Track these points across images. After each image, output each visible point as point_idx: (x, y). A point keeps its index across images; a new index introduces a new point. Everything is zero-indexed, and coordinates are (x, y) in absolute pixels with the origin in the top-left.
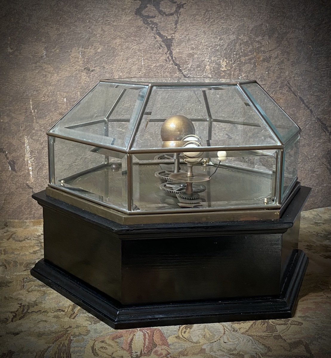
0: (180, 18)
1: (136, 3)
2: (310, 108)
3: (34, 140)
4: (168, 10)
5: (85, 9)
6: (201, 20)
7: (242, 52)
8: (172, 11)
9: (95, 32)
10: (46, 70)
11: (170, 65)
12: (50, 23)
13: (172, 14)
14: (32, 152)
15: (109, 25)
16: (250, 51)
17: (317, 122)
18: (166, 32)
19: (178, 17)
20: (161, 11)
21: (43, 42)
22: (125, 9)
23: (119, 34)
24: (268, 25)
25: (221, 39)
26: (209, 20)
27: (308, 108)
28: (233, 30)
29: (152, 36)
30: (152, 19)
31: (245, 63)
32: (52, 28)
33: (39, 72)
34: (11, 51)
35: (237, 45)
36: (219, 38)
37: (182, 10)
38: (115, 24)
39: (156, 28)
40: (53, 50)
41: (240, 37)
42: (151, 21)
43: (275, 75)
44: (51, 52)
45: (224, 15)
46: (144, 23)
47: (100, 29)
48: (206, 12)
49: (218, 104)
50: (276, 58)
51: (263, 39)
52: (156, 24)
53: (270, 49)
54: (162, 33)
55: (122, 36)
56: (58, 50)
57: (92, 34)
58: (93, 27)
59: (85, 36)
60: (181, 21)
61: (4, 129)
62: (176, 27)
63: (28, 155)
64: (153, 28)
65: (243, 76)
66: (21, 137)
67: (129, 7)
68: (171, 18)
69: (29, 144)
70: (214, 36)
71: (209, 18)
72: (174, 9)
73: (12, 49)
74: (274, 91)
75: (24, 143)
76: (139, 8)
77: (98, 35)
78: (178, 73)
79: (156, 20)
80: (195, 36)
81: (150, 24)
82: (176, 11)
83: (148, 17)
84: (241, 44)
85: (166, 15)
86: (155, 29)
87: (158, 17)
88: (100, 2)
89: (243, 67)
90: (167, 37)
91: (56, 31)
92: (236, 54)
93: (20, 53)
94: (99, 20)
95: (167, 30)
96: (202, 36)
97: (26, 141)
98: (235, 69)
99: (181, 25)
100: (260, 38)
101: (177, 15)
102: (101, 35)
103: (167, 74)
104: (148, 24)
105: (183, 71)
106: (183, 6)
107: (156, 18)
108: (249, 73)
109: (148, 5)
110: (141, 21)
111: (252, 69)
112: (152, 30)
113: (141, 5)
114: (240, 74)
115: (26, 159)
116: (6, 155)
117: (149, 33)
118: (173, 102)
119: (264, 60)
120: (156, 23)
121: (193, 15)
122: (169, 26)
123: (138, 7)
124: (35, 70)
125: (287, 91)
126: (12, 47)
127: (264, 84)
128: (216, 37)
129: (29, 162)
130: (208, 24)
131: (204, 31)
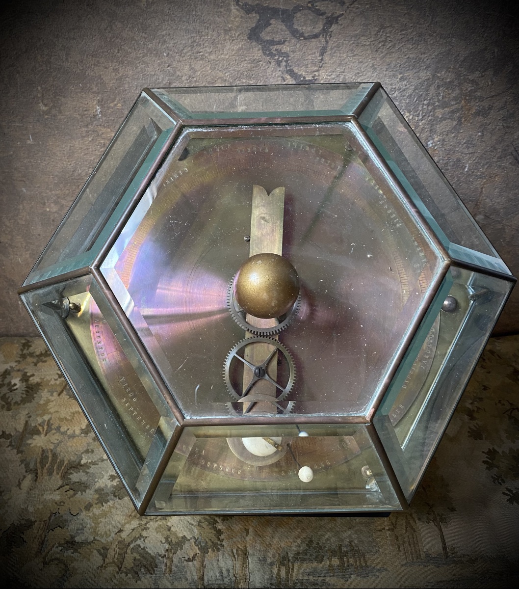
0: (330, 43)
1: (250, 18)
4: (309, 29)
5: (159, 33)
6: (370, 45)
7: (439, 101)
8: (317, 31)
9: (178, 73)
10: (104, 136)
12: (102, 60)
13: (316, 36)
15: (202, 59)
16: (455, 99)
18: (304, 68)
19: (327, 42)
20: (297, 31)
21: (93, 92)
22: (230, 30)
23: (220, 74)
24: (496, 50)
25: (402, 79)
26: (383, 45)
28: (428, 62)
29: (278, 77)
30: (279, 47)
31: (443, 119)
32: (106, 68)
33: (93, 140)
34: (45, 109)
35: (432, 88)
36: (400, 76)
37: (334, 27)
38: (212, 57)
39: (286, 61)
40: (112, 105)
41: (439, 75)
42: (276, 50)
43: (494, 138)
44: (109, 108)
45: (415, 33)
46: (265, 54)
47: (187, 67)
48: (381, 29)
50: (502, 108)
51: (482, 76)
52: (287, 55)
53: (493, 94)
54: (296, 70)
55: (225, 78)
56: (119, 105)
57: (173, 75)
58: (175, 64)
59: (163, 79)
60: (332, 49)
62: (322, 60)
64: (281, 61)
65: (436, 139)
67: (238, 27)
68: (314, 43)
70: (391, 73)
71: (385, 41)
72: (320, 27)
73: (46, 105)
74: (487, 163)
76: (256, 27)
77: (184, 78)
79: (285, 48)
80: (355, 75)
81: (275, 55)
82: (323, 29)
83: (272, 42)
84: (439, 87)
85: (305, 39)
86: (284, 64)
87: (289, 42)
88: (184, 19)
89: (438, 126)
90: (304, 78)
91: (114, 74)
92: (428, 105)
93: (60, 112)
94: (184, 51)
95: (306, 66)
96: (369, 73)
98: (423, 129)
99: (332, 56)
100: (477, 74)
101: (326, 38)
102: (190, 77)
104: (272, 55)
106: (337, 20)
107: (287, 43)
108: (447, 135)
109: (272, 21)
110: (259, 50)
111: (454, 128)
112: (279, 66)
113: (259, 21)
114: (430, 136)
117: (272, 71)
119: (478, 113)
120: (285, 53)
121: (356, 36)
122: (310, 57)
123: (254, 25)
124: (87, 136)
125: (510, 163)
126: (45, 102)
127: (472, 153)
128: (394, 76)
130: (382, 52)
131: (373, 65)
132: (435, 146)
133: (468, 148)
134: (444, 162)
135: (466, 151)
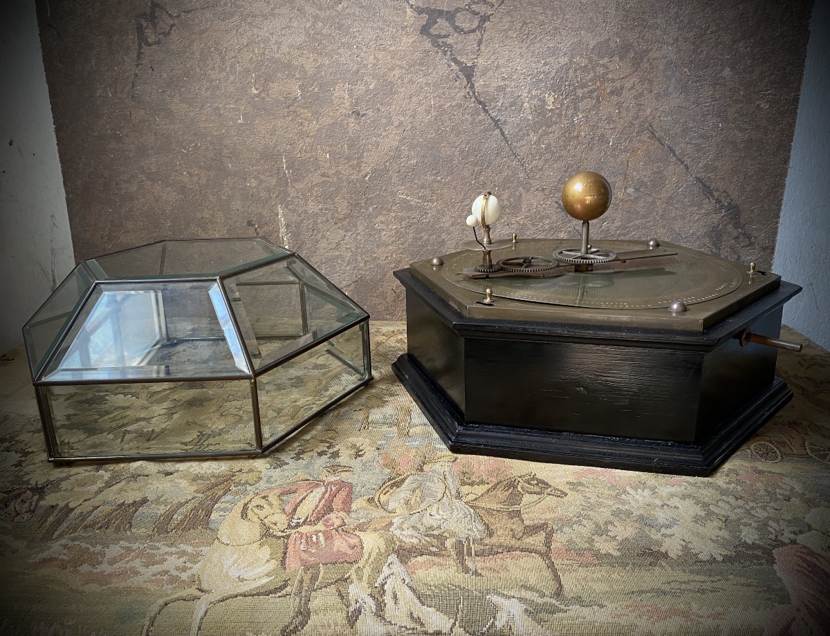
0: (485, 36)
1: (421, 18)
2: (685, 163)
3: (290, 210)
4: (468, 25)
5: (351, 30)
6: (516, 37)
7: (578, 82)
8: (474, 27)
9: (365, 62)
10: (302, 116)
11: (472, 104)
12: (305, 52)
13: (473, 31)
14: (287, 226)
15: (384, 50)
16: (591, 80)
17: (696, 184)
18: (465, 56)
19: (482, 35)
20: (458, 27)
21: (296, 79)
22: (406, 27)
23: (398, 62)
24: (618, 41)
25: (545, 64)
26: (527, 37)
27: (682, 163)
28: (564, 50)
29: (445, 64)
30: (445, 40)
31: (583, 98)
32: (307, 58)
33: (292, 119)
34: (256, 92)
35: (571, 71)
36: (543, 62)
37: (487, 24)
38: (392, 49)
39: (451, 51)
40: (310, 89)
41: (575, 60)
42: (442, 42)
43: (630, 114)
44: (308, 92)
45: (551, 28)
46: (433, 45)
47: (372, 57)
48: (524, 25)
49: (543, 158)
50: (631, 89)
51: (610, 61)
52: (450, 46)
53: (622, 76)
54: (459, 58)
55: (402, 65)
56: (316, 89)
57: (361, 64)
58: (362, 55)
59: (353, 66)
60: (486, 41)
61: (252, 196)
62: (479, 49)
63: (283, 230)
64: (446, 51)
65: (580, 116)
66: (273, 206)
67: (412, 25)
68: (472, 36)
69: (284, 215)
70: (536, 60)
71: (528, 34)
72: (476, 23)
73: (257, 89)
74: (628, 138)
75: (277, 215)
76: (426, 25)
77: (369, 66)
78: (483, 114)
79: (450, 41)
80: (507, 61)
81: (442, 46)
82: (479, 25)
83: (439, 36)
84: (576, 70)
85: (465, 33)
86: (449, 53)
87: (452, 35)
88: (371, 19)
89: (580, 104)
90: (466, 64)
91: (313, 63)
92: (569, 85)
93: (268, 95)
94: (370, 44)
95: (467, 55)
96: (518, 60)
97: (281, 212)
98: (568, 107)
99: (487, 47)
100: (606, 60)
101: (481, 32)
102: (374, 65)
103: (466, 116)
104: (438, 46)
105: (490, 112)
106: (489, 18)
107: (450, 37)
108: (589, 112)
109: (438, 20)
110: (429, 42)
111: (595, 106)
112: (445, 55)
113: (428, 19)
115: (280, 236)
116: (256, 230)
117: (440, 59)
118: (476, 156)
119: (612, 93)
120: (450, 45)
121: (505, 30)
122: (469, 48)
123: (425, 23)
124: (288, 116)
125: (648, 138)
126: (257, 86)
127: (613, 128)
128: (539, 61)
129: (285, 239)
130: (527, 43)
131: (521, 54)
132: (581, 122)
133: (609, 123)
134: (590, 137)
135: (607, 127)
